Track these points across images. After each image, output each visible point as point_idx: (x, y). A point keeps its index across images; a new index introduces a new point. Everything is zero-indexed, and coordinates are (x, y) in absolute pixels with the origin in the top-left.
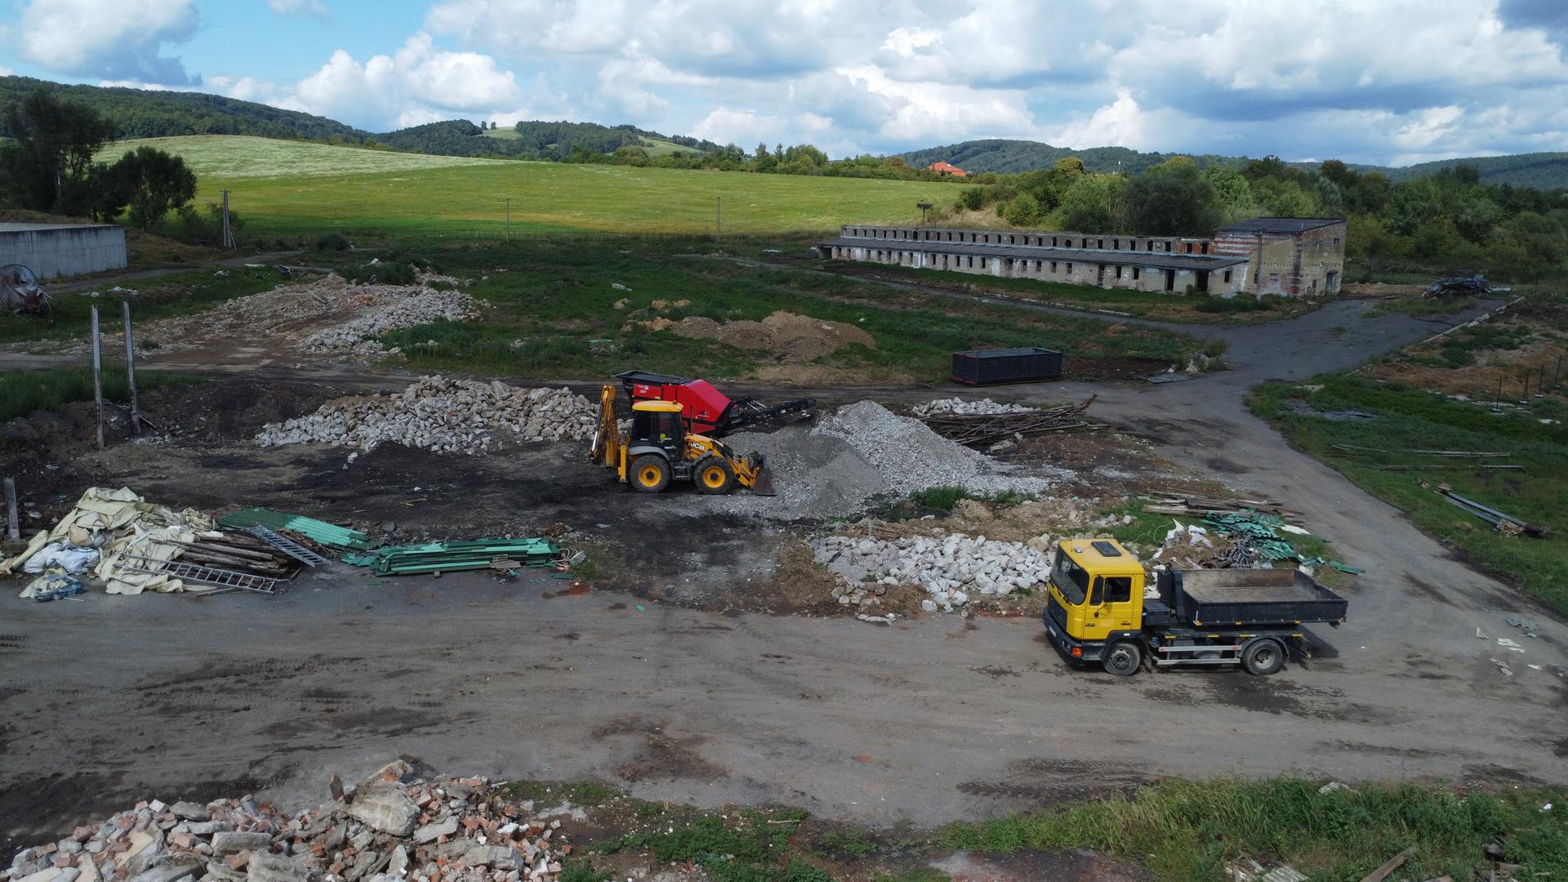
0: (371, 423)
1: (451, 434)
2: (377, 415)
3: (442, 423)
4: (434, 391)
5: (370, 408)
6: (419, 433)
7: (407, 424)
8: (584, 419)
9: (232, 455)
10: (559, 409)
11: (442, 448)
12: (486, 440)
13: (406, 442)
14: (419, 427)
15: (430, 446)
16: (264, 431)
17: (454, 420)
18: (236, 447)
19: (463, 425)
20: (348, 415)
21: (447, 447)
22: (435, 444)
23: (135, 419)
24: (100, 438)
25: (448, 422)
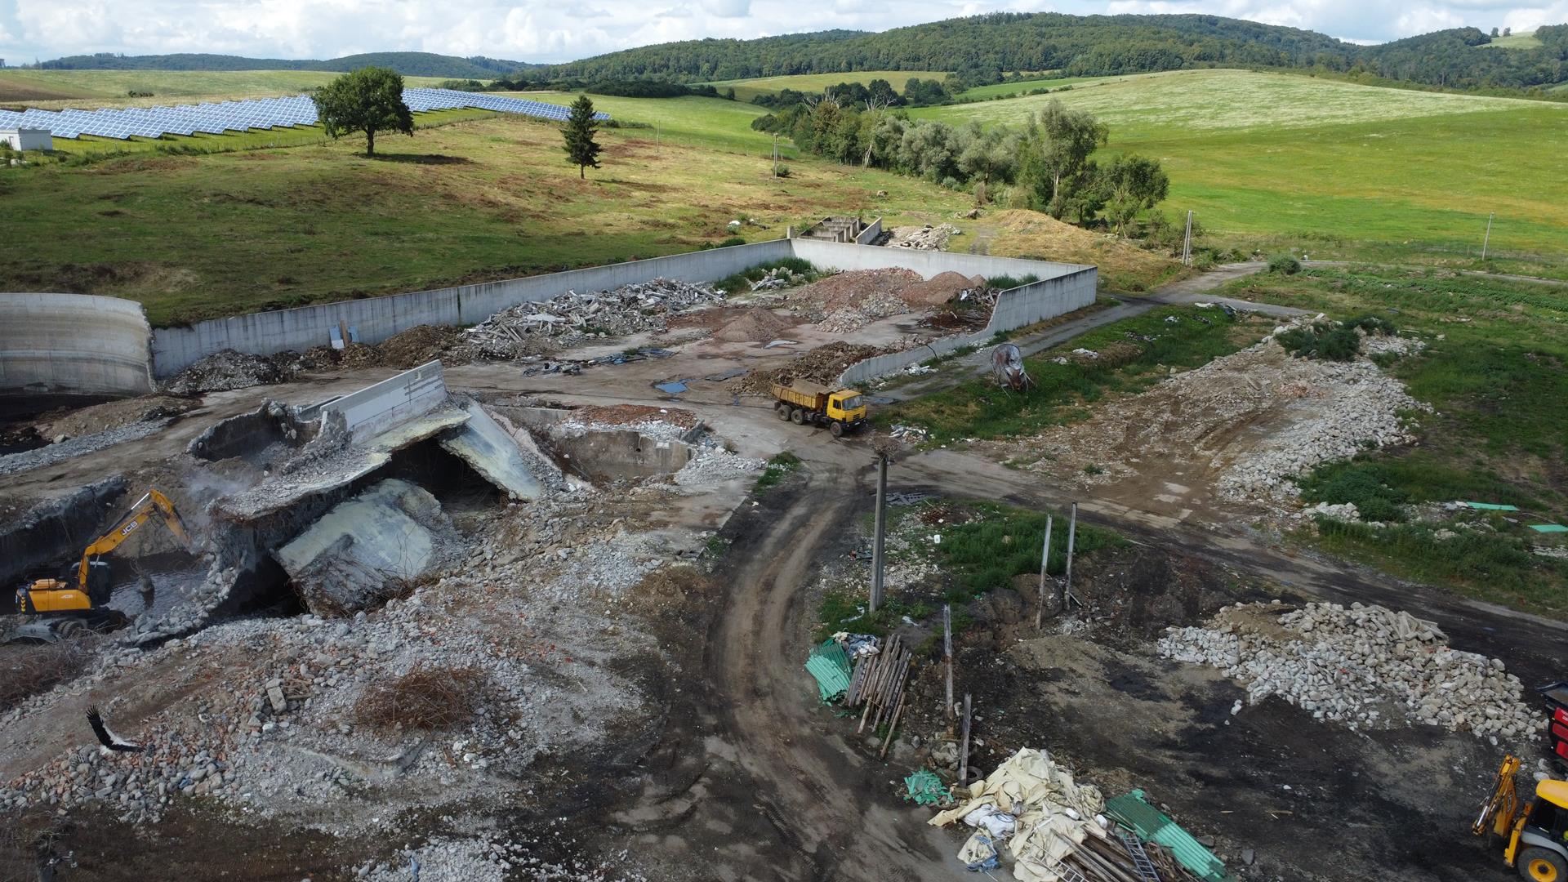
0: (1262, 659)
1: (1338, 695)
2: (1269, 654)
3: (1331, 681)
4: (1332, 626)
5: (1263, 643)
6: (1305, 689)
7: (1296, 674)
8: (1490, 711)
9: (1136, 666)
10: (1464, 692)
11: (1325, 715)
12: (1373, 714)
13: (1290, 699)
14: (1306, 681)
15: (1313, 711)
16: (1166, 636)
17: (1344, 680)
18: (1144, 654)
19: (1353, 687)
20: (1243, 644)
21: (1330, 714)
22: (1319, 708)
23: (1067, 598)
24: (1038, 621)
25: (1338, 681)
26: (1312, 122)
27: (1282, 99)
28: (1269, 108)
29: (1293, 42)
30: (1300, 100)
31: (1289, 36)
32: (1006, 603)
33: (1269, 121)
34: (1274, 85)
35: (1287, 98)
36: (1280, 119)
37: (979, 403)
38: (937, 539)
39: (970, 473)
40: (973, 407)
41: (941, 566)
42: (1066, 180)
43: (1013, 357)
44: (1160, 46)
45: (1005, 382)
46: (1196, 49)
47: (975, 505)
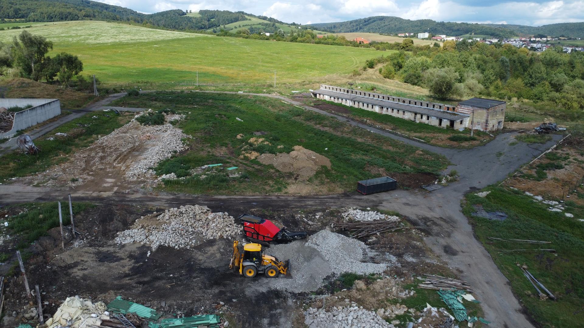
0: (154, 234)
1: (182, 239)
2: (156, 232)
3: (178, 234)
4: (175, 216)
5: (153, 228)
6: (171, 240)
7: (166, 236)
8: (227, 229)
9: (108, 251)
10: (218, 225)
11: (179, 246)
12: (194, 241)
13: (166, 245)
14: (170, 237)
15: (175, 247)
16: (117, 236)
17: (183, 233)
18: (110, 245)
19: (186, 234)
20: (146, 231)
21: (180, 246)
22: (176, 245)
23: (74, 233)
24: (63, 246)
25: (181, 233)
26: (133, 41)
27: (121, 33)
28: (116, 36)
29: (120, 12)
30: (127, 33)
31: (118, 9)
32: (46, 242)
33: (117, 41)
34: (117, 27)
35: (122, 32)
36: (122, 40)
37: (14, 162)
38: (6, 224)
39: (17, 192)
40: (12, 164)
41: (11, 235)
42: (37, 65)
43: (27, 140)
44: (68, 11)
45: (26, 151)
46: (83, 12)
47: (22, 205)
